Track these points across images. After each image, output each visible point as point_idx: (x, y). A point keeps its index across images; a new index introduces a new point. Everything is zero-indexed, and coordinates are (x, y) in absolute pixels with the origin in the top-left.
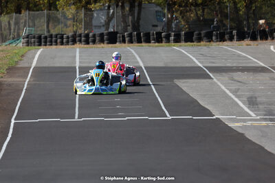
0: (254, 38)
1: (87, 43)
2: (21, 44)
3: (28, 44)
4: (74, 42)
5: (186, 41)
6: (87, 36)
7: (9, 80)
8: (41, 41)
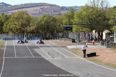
0: (46, 39)
1: (14, 40)
2: (2, 40)
3: (3, 40)
4: (12, 40)
5: (33, 40)
6: (14, 38)
7: (1, 48)
8: (6, 39)
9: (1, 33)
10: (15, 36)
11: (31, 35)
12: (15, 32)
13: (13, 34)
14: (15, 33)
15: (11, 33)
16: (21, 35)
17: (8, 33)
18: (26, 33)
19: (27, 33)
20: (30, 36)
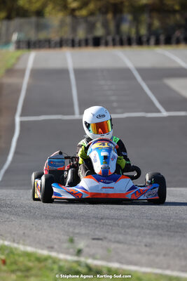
9: (9, 18)
10: (74, 29)
11: (156, 23)
12: (73, 10)
13: (68, 20)
14: (78, 13)
15: (55, 18)
16: (105, 25)
17: (40, 13)
18: (129, 17)
19: (137, 11)
20: (150, 26)
